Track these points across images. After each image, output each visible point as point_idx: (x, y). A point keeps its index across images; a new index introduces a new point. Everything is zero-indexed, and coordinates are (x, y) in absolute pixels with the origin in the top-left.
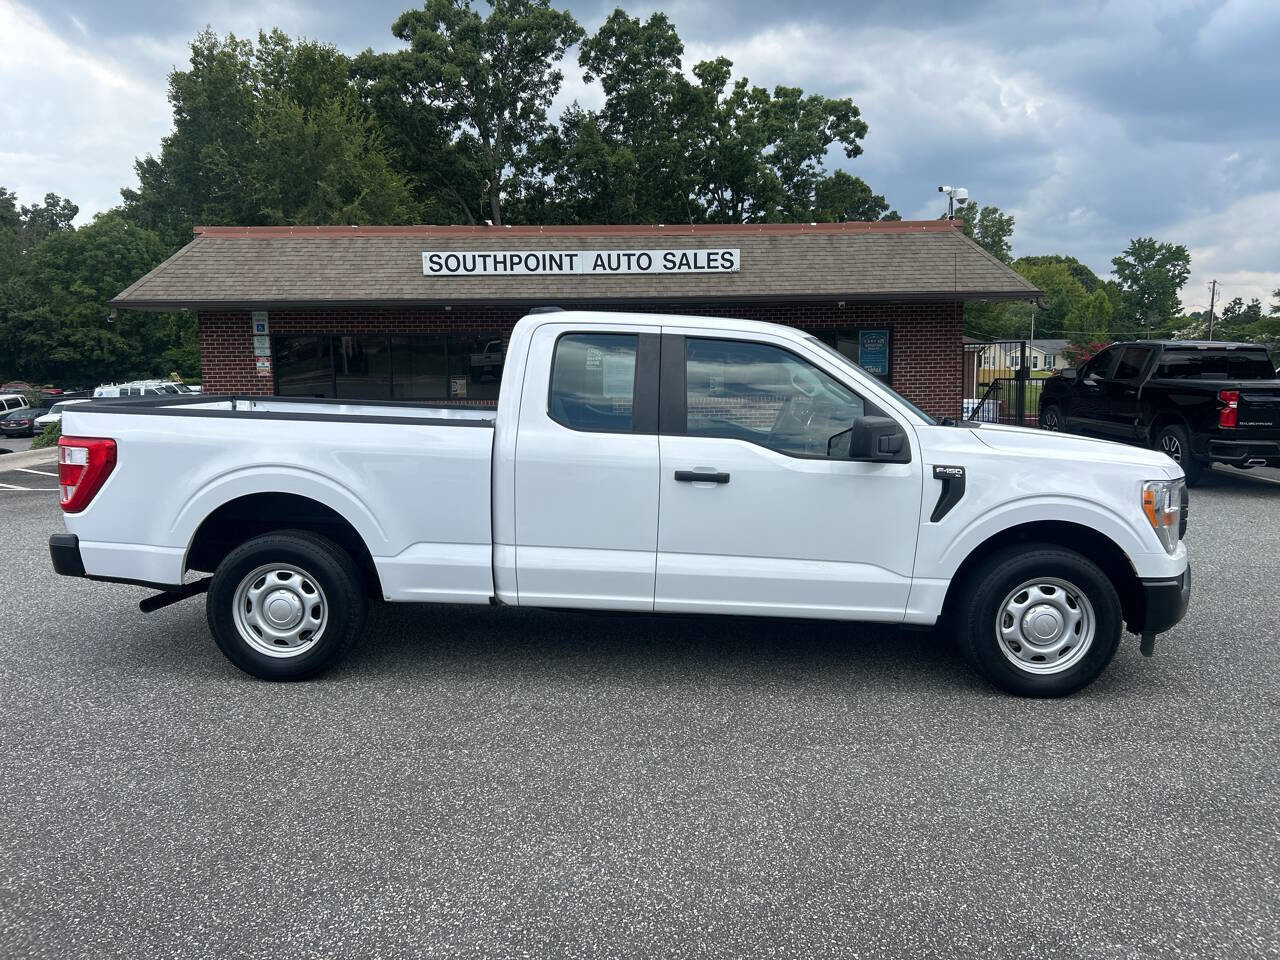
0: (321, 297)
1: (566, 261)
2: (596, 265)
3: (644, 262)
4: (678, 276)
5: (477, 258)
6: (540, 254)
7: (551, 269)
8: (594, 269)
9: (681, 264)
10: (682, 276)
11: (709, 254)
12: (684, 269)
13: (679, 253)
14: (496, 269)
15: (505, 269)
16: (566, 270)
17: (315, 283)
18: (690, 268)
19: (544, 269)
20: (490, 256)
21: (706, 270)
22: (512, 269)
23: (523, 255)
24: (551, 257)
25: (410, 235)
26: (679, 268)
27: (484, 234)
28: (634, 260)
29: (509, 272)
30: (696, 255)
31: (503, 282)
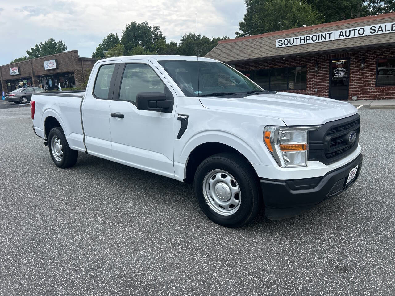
0: (244, 59)
1: (328, 36)
2: (340, 36)
3: (361, 32)
4: (377, 36)
5: (294, 39)
6: (317, 35)
7: (321, 40)
8: (339, 37)
9: (378, 30)
10: (379, 36)
11: (392, 25)
12: (380, 32)
13: (377, 26)
14: (301, 43)
15: (304, 42)
16: (328, 39)
17: (244, 54)
18: (382, 31)
19: (319, 40)
20: (299, 38)
21: (391, 31)
22: (307, 42)
23: (311, 36)
24: (322, 35)
25: (277, 34)
26: (378, 32)
27: (302, 30)
28: (356, 31)
29: (305, 43)
30: (386, 26)
31: (303, 47)
